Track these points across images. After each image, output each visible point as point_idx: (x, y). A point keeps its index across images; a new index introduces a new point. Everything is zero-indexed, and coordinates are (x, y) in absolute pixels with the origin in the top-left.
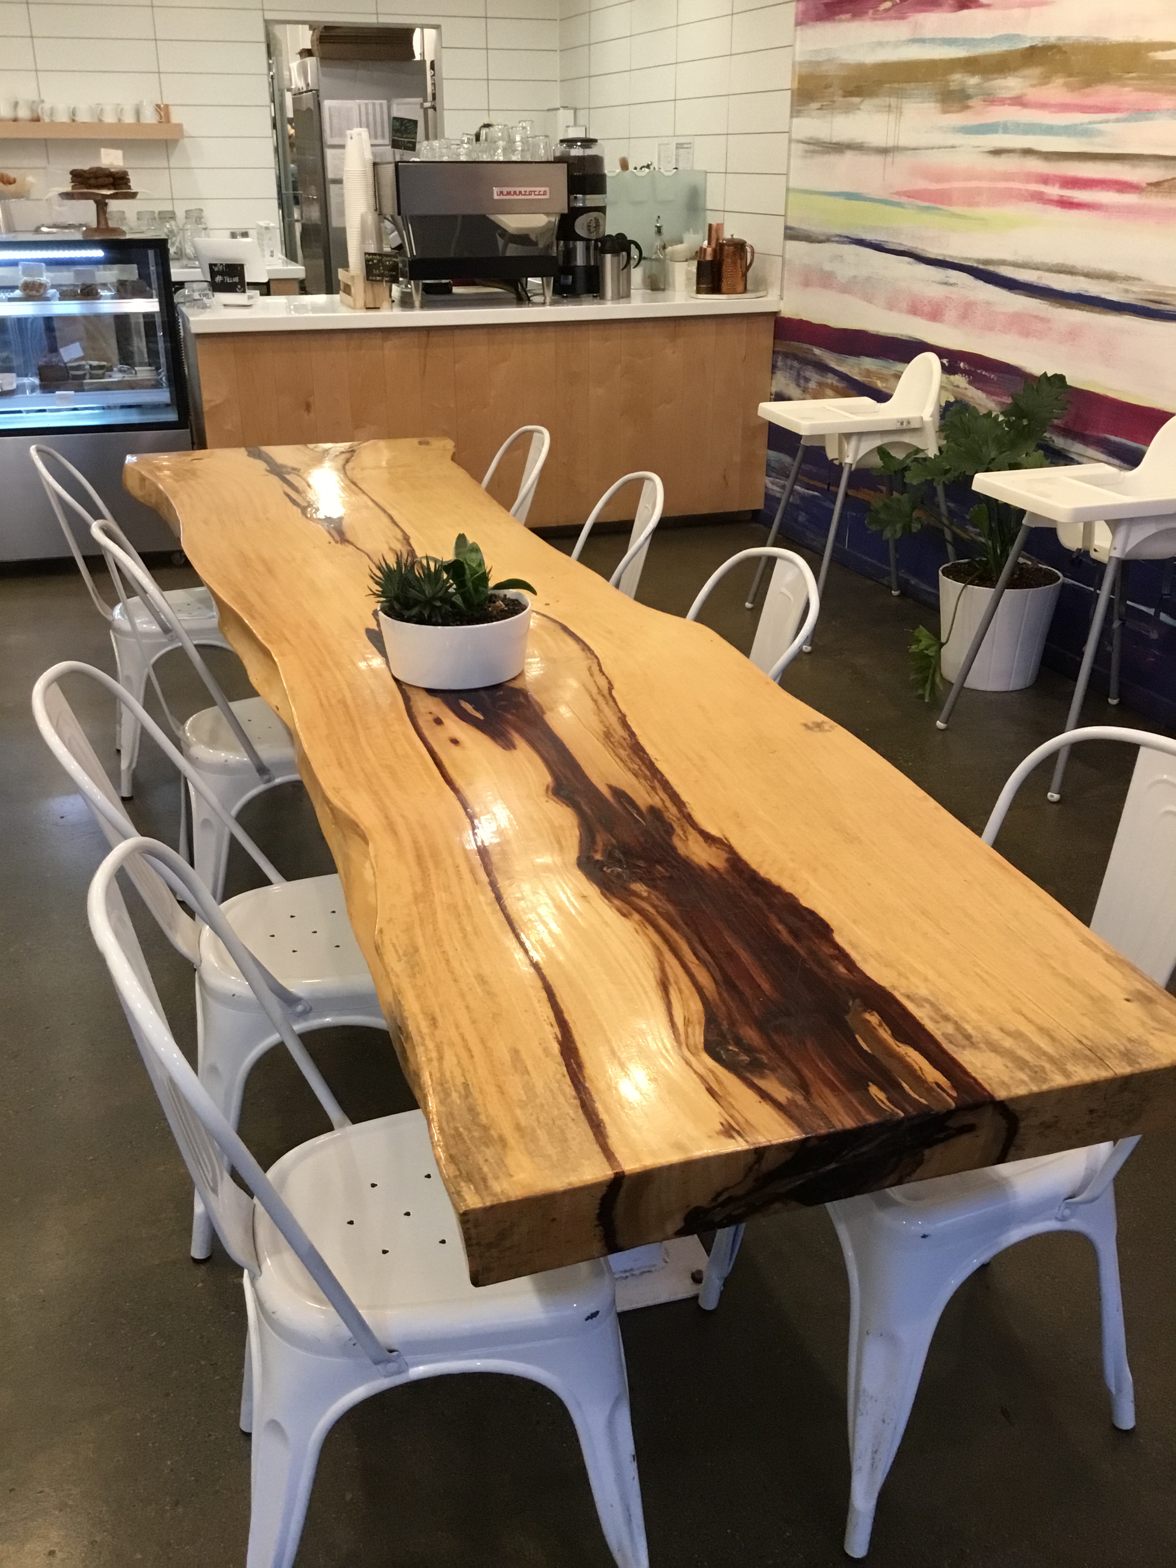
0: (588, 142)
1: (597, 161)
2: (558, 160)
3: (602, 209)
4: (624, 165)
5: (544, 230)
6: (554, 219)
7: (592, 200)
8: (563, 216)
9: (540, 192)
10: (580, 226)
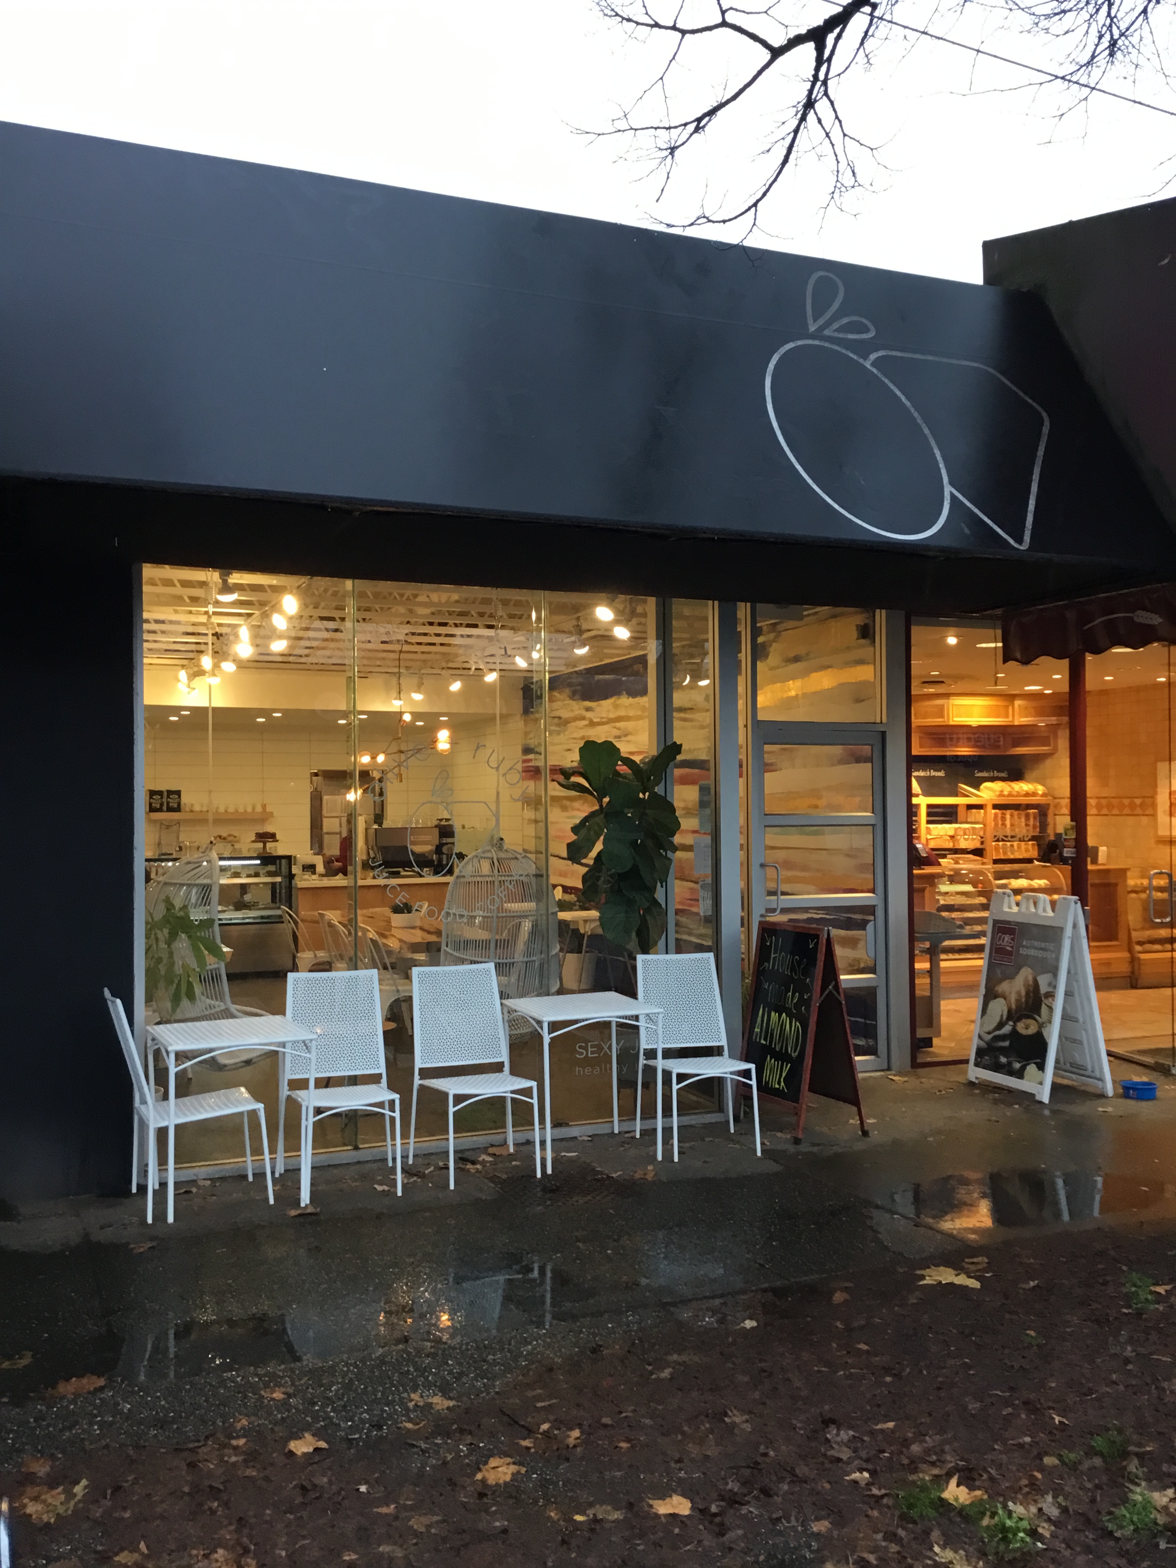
0: (447, 820)
1: (451, 826)
2: (436, 826)
3: (453, 844)
4: (463, 827)
5: (430, 851)
6: (434, 848)
7: (449, 840)
8: (437, 846)
9: (428, 838)
10: (445, 849)
